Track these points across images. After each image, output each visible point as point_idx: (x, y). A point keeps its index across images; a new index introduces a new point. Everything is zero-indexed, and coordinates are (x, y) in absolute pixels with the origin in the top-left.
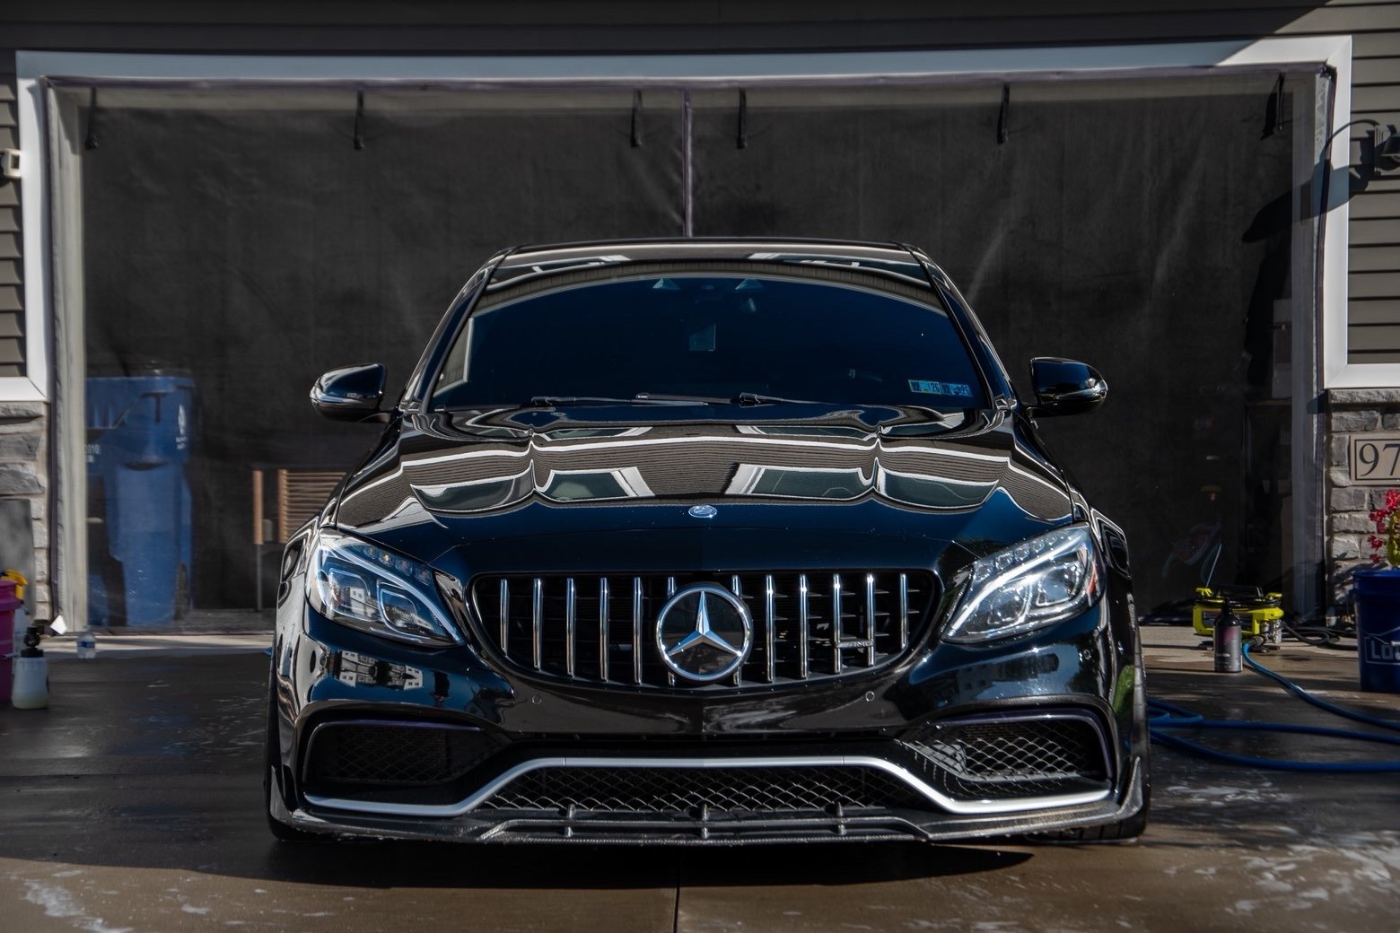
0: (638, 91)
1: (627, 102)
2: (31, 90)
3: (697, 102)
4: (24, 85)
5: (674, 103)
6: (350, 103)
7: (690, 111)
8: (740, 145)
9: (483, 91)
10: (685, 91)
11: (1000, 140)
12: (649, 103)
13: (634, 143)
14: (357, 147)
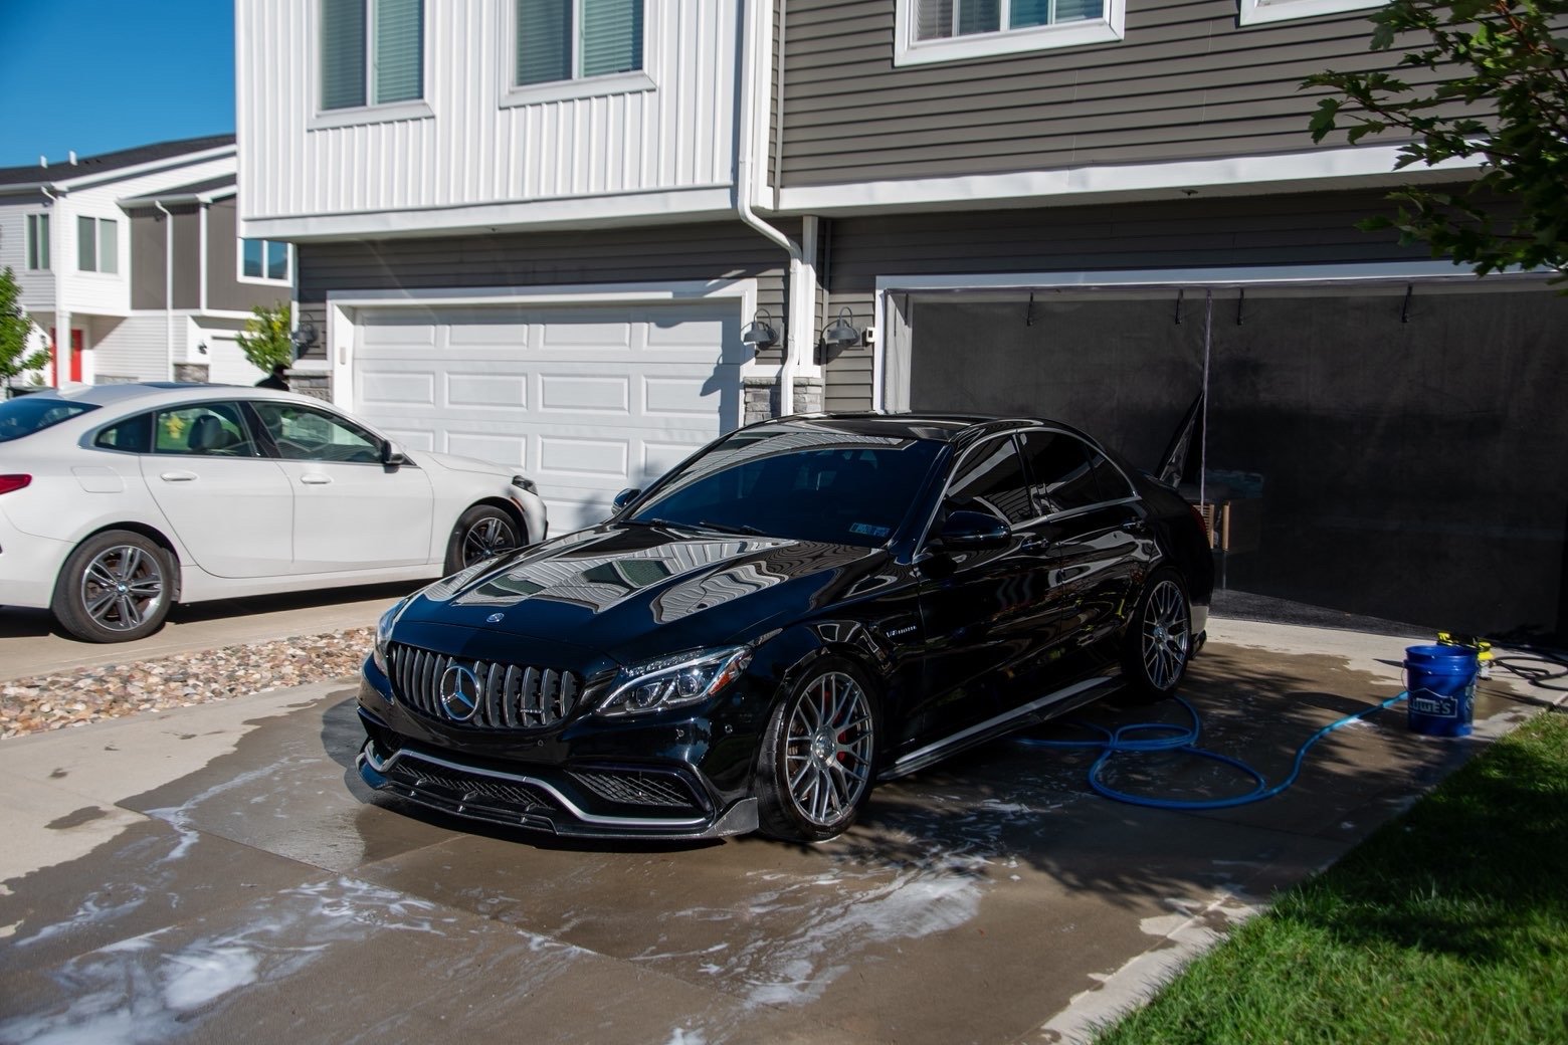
0: (1181, 290)
1: (1175, 296)
2: (881, 296)
3: (1215, 296)
4: (879, 292)
5: (1202, 296)
6: (1026, 298)
7: (1210, 302)
8: (1239, 323)
9: (1095, 291)
10: (1208, 289)
11: (1404, 320)
12: (1187, 296)
13: (1177, 322)
14: (1029, 324)
